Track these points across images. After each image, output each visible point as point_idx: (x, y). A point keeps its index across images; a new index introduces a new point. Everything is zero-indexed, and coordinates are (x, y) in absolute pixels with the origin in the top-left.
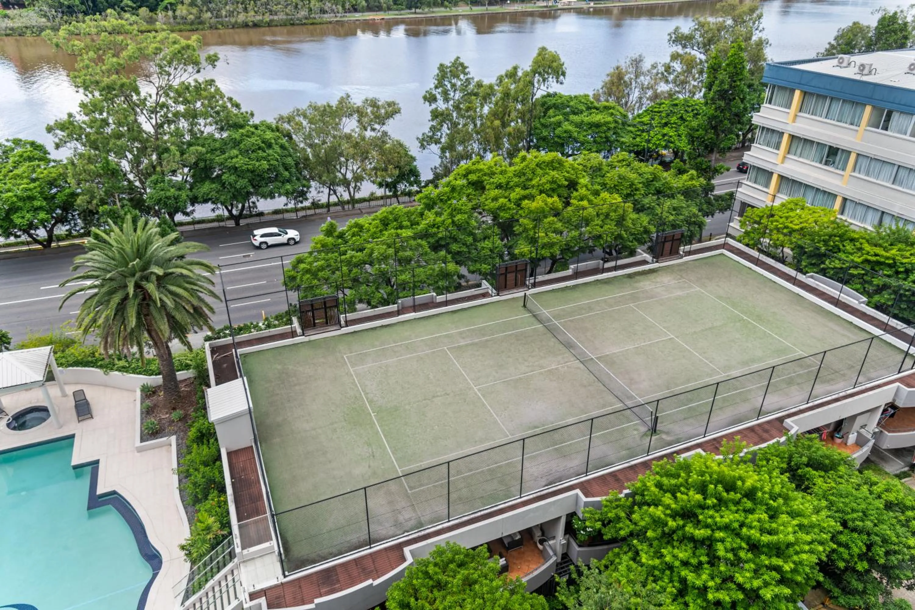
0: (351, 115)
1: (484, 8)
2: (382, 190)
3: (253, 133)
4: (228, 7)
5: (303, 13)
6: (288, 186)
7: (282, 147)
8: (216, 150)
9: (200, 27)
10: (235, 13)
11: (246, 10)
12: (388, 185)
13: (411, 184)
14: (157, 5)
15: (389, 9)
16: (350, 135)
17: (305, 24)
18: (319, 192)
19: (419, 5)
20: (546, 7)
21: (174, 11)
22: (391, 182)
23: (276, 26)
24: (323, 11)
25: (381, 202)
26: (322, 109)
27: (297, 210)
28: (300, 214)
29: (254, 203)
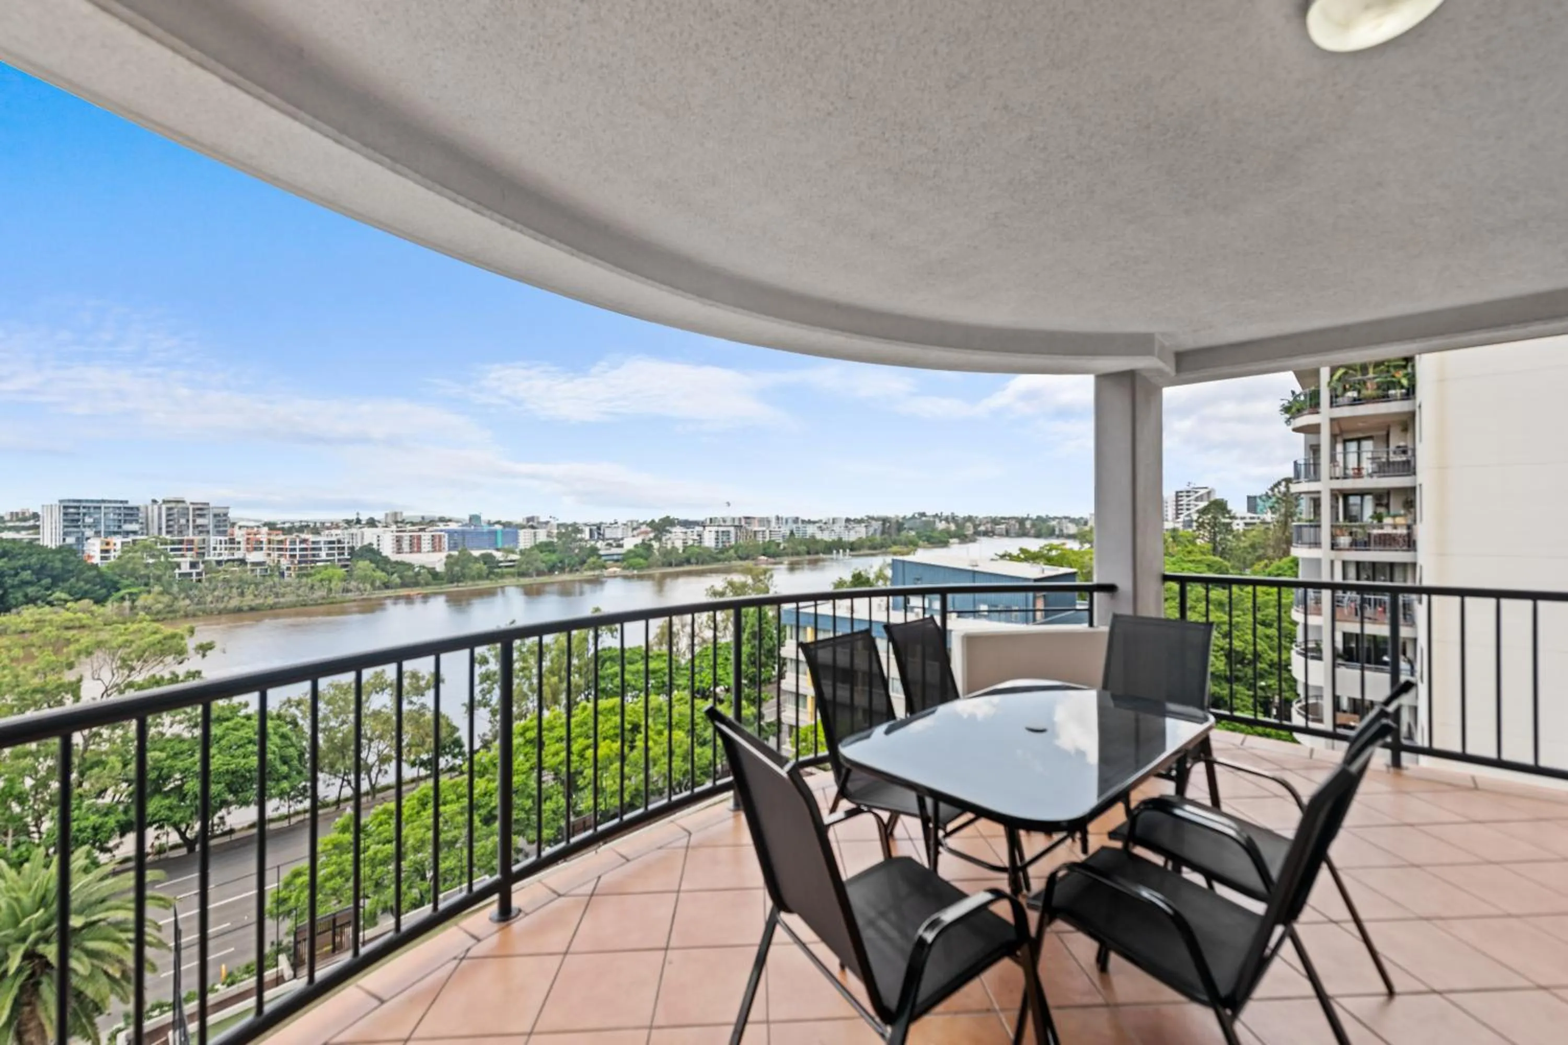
0: (383, 690)
2: (415, 770)
3: (243, 725)
4: (216, 593)
5: (319, 593)
6: (285, 785)
7: (283, 736)
8: (182, 753)
9: (171, 615)
10: (226, 599)
11: (242, 594)
12: (423, 764)
13: (455, 756)
14: (109, 595)
15: (427, 584)
16: (380, 712)
17: (322, 604)
18: (328, 785)
19: (461, 579)
20: (593, 575)
21: (133, 601)
22: (429, 760)
23: (282, 608)
24: (346, 590)
25: (413, 785)
26: (345, 687)
27: (288, 817)
28: (294, 820)
29: (222, 818)
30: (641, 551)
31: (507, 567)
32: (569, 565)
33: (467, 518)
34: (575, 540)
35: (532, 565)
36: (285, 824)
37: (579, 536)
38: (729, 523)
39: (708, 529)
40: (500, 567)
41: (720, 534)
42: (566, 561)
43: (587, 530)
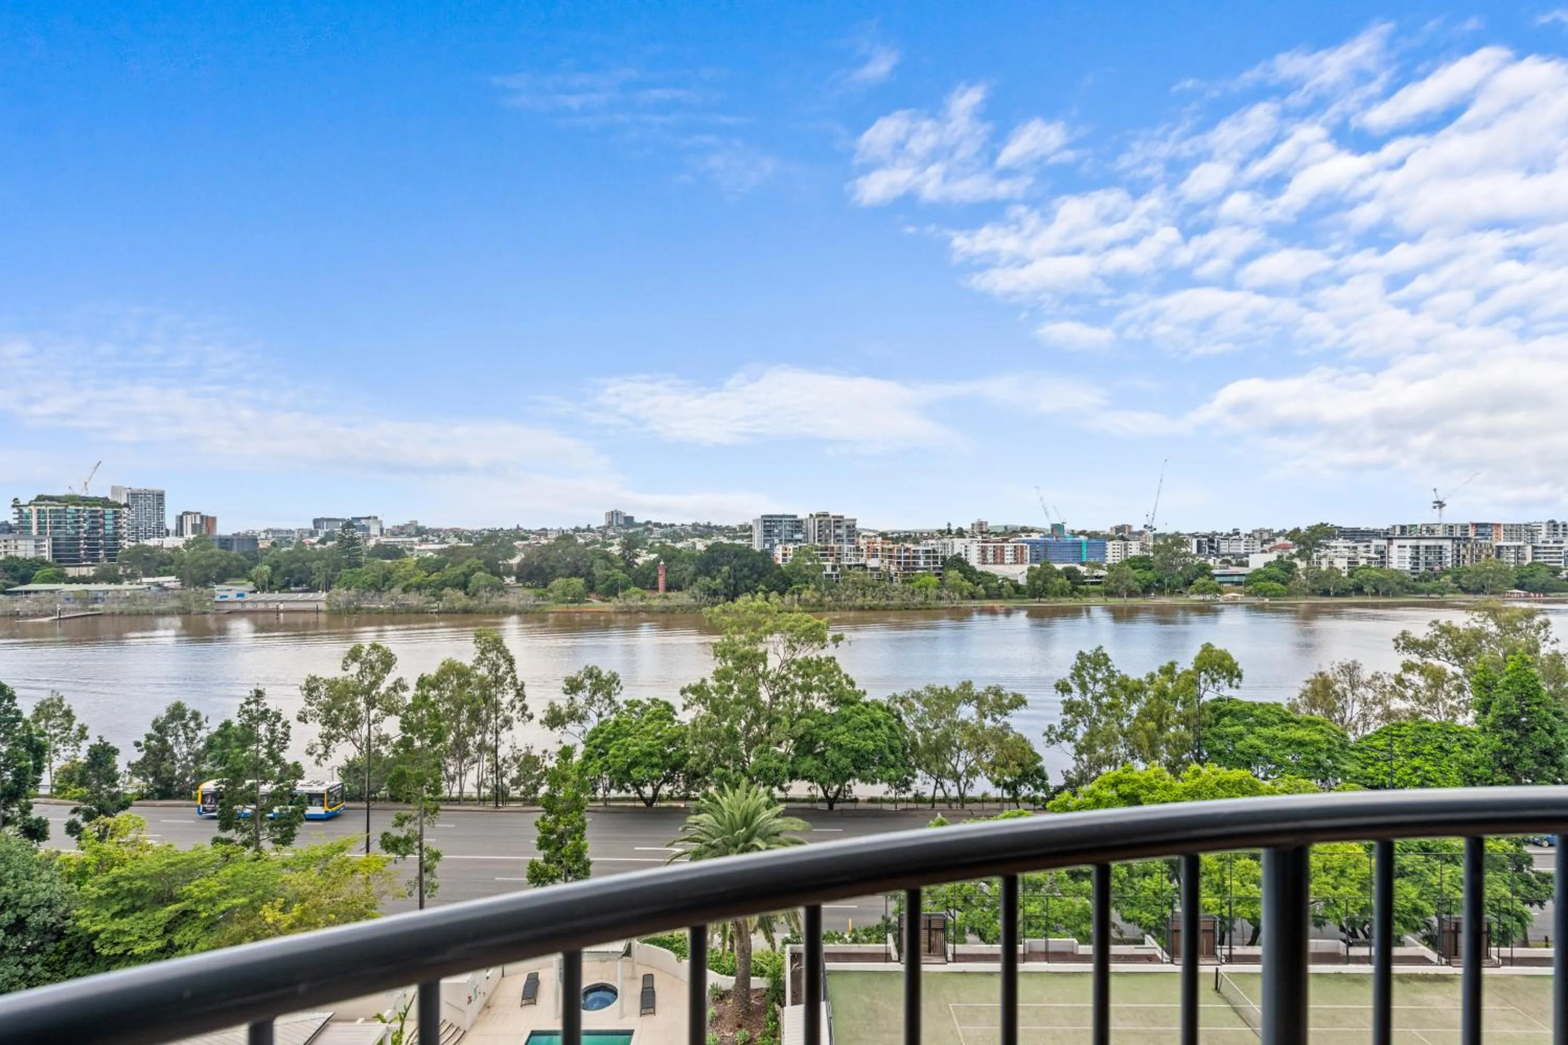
0: (970, 701)
1: (1122, 600)
2: (999, 790)
3: (863, 711)
4: (848, 593)
5: (919, 599)
6: (892, 772)
7: (891, 728)
8: (824, 725)
9: (820, 609)
10: (854, 598)
11: (864, 595)
12: (1006, 786)
13: (1037, 788)
14: (786, 590)
15: (1010, 597)
16: (967, 721)
17: (920, 609)
18: (925, 783)
19: (1044, 594)
20: (1204, 601)
21: (800, 594)
22: (1011, 783)
23: (891, 610)
24: (940, 598)
25: (997, 805)
26: (939, 692)
27: (894, 801)
28: (901, 806)
29: (849, 786)
30: (1276, 571)
31: (1092, 583)
32: (1169, 585)
33: (1049, 528)
34: (1176, 555)
35: (1123, 583)
36: (891, 807)
37: (1184, 550)
38: (1440, 533)
39: (1396, 543)
40: (1085, 584)
41: (1422, 551)
42: (1166, 581)
43: (1195, 542)
